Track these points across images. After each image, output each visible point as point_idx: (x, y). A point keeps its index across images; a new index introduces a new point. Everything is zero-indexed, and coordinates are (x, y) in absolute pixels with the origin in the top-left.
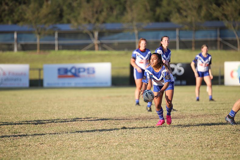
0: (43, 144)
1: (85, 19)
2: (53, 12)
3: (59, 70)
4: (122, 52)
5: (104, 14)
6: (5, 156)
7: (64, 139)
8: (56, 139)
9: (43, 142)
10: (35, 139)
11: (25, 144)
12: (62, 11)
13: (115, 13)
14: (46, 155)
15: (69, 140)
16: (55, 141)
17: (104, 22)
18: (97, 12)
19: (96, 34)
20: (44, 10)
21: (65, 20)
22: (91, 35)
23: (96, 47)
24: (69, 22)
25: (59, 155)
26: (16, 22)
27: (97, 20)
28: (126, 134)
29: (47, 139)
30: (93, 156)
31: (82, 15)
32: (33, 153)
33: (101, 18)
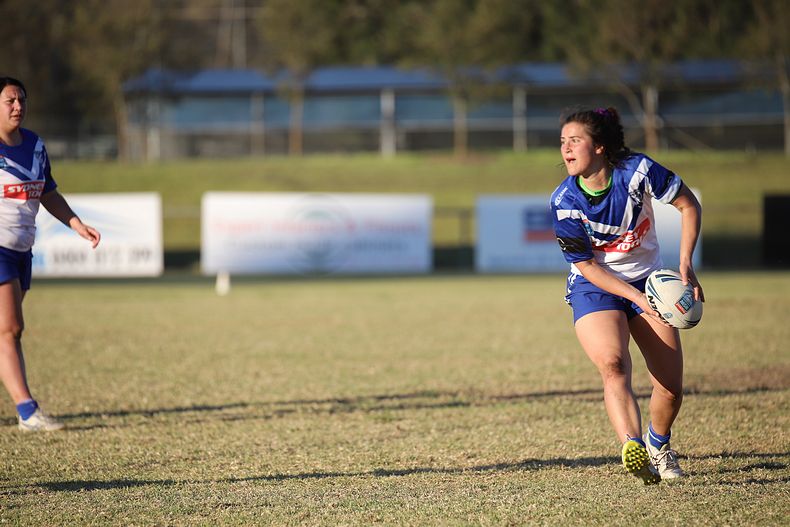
0: (474, 456)
1: (615, 47)
2: (509, 27)
3: (529, 215)
4: (736, 157)
5: (679, 29)
6: (354, 493)
7: (544, 441)
8: (518, 440)
9: (475, 452)
10: (448, 441)
11: (416, 455)
12: (538, 20)
13: (716, 24)
14: (485, 493)
15: (561, 445)
16: (515, 447)
17: (678, 57)
18: (654, 24)
19: (651, 97)
20: (482, 20)
21: (547, 50)
22: (633, 100)
23: (652, 140)
24: (561, 56)
25: (527, 492)
26: (388, 60)
27: (656, 49)
28: (750, 429)
29: (486, 440)
30: (638, 500)
31: (606, 34)
32: (443, 486)
33: (669, 44)
